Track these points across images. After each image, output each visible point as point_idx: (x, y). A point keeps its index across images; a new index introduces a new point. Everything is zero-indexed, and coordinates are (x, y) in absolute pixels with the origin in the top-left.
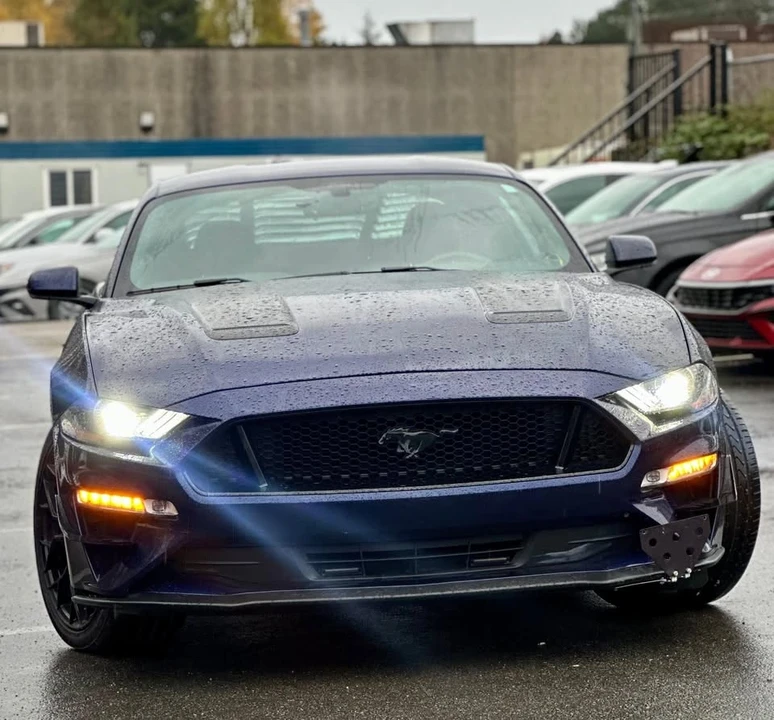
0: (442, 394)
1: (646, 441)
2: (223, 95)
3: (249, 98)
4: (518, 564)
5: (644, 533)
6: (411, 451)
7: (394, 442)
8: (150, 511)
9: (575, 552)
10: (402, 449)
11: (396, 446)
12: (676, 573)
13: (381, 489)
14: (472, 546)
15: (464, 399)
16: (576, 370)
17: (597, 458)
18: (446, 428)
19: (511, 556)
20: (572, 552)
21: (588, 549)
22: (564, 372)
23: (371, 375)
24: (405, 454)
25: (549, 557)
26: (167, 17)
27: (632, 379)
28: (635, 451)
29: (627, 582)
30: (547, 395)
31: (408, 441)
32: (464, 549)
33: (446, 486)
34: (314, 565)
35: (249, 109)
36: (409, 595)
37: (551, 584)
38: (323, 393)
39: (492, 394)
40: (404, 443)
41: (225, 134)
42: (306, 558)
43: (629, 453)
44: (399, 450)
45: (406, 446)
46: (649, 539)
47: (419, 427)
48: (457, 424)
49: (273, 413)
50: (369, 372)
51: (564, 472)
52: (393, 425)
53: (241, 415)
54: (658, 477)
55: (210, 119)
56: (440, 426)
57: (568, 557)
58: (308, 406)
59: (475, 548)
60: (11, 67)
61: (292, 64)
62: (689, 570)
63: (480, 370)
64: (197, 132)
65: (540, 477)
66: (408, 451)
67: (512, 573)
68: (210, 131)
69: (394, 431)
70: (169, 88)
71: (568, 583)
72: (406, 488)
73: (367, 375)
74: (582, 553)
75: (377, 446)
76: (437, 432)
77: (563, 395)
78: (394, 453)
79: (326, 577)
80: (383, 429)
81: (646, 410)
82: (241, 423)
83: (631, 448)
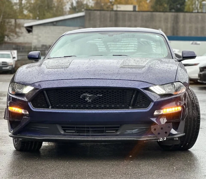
0: (97, 85)
1: (156, 102)
2: (181, 25)
3: (188, 26)
4: (118, 133)
5: (152, 127)
6: (89, 100)
7: (85, 97)
8: (23, 112)
9: (134, 131)
10: (87, 99)
11: (85, 98)
12: (161, 138)
13: (79, 110)
14: (105, 127)
15: (103, 87)
16: (138, 81)
17: (142, 105)
18: (99, 94)
19: (117, 130)
20: (133, 131)
21: (138, 130)
22: (134, 81)
23: (81, 79)
24: (87, 101)
25: (127, 132)
26: (179, 6)
27: (154, 84)
28: (152, 104)
29: (147, 140)
30: (127, 87)
31: (88, 97)
32: (103, 128)
33: (97, 110)
34: (63, 129)
35: (188, 29)
36: (86, 139)
37: (125, 139)
38: (67, 83)
39: (111, 86)
40: (87, 98)
41: (181, 35)
42: (61, 127)
43: (150, 104)
44: (86, 100)
45: (88, 98)
46: (154, 128)
47: (92, 94)
48: (102, 93)
49: (52, 88)
50: (80, 78)
51: (132, 108)
52: (84, 93)
53: (45, 88)
54: (160, 112)
55: (177, 31)
56: (97, 94)
57: (132, 132)
58: (62, 86)
59: (106, 128)
60: (127, 16)
61: (200, 17)
62: (165, 138)
63: (110, 79)
64: (174, 34)
65: (124, 109)
66: (88, 100)
67: (117, 135)
68: (177, 34)
69: (85, 94)
70: (167, 23)
71: (130, 139)
72: (86, 110)
73: (80, 79)
74: (136, 131)
75: (80, 98)
76: (96, 95)
77: (132, 87)
78: (85, 100)
79: (66, 133)
80: (82, 94)
81: (159, 93)
82: (45, 90)
83: (151, 103)
